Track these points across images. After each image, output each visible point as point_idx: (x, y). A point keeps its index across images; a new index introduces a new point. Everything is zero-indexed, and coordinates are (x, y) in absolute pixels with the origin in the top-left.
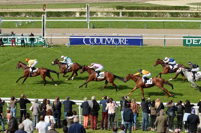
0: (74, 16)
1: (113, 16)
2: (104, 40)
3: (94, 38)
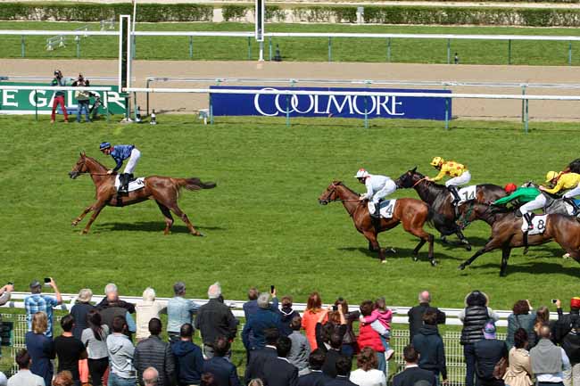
0: (206, 19)
1: (333, 20)
2: (323, 101)
3: (290, 92)
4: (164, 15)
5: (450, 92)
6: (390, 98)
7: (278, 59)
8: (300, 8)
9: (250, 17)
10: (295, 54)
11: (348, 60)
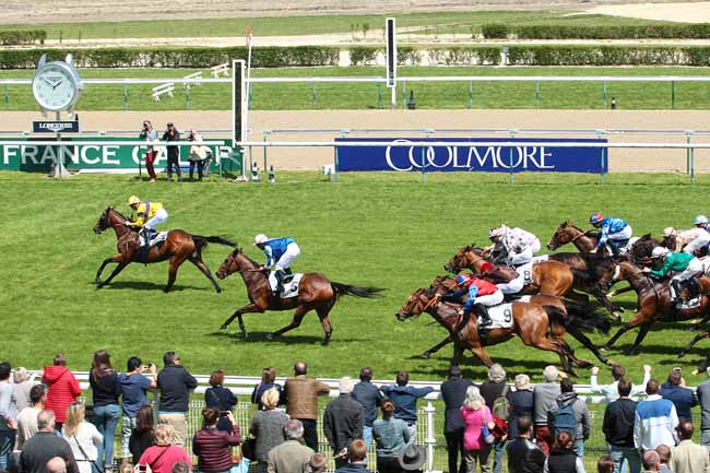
0: (332, 64)
1: (475, 61)
2: (463, 152)
3: (425, 144)
4: (284, 59)
5: (605, 141)
6: (539, 149)
7: (411, 107)
8: (436, 50)
9: (381, 60)
10: (433, 101)
11: (491, 107)
